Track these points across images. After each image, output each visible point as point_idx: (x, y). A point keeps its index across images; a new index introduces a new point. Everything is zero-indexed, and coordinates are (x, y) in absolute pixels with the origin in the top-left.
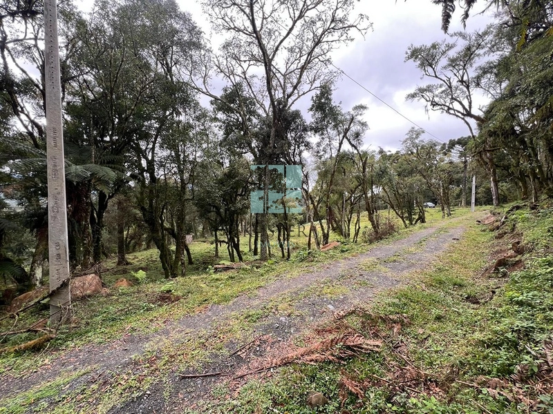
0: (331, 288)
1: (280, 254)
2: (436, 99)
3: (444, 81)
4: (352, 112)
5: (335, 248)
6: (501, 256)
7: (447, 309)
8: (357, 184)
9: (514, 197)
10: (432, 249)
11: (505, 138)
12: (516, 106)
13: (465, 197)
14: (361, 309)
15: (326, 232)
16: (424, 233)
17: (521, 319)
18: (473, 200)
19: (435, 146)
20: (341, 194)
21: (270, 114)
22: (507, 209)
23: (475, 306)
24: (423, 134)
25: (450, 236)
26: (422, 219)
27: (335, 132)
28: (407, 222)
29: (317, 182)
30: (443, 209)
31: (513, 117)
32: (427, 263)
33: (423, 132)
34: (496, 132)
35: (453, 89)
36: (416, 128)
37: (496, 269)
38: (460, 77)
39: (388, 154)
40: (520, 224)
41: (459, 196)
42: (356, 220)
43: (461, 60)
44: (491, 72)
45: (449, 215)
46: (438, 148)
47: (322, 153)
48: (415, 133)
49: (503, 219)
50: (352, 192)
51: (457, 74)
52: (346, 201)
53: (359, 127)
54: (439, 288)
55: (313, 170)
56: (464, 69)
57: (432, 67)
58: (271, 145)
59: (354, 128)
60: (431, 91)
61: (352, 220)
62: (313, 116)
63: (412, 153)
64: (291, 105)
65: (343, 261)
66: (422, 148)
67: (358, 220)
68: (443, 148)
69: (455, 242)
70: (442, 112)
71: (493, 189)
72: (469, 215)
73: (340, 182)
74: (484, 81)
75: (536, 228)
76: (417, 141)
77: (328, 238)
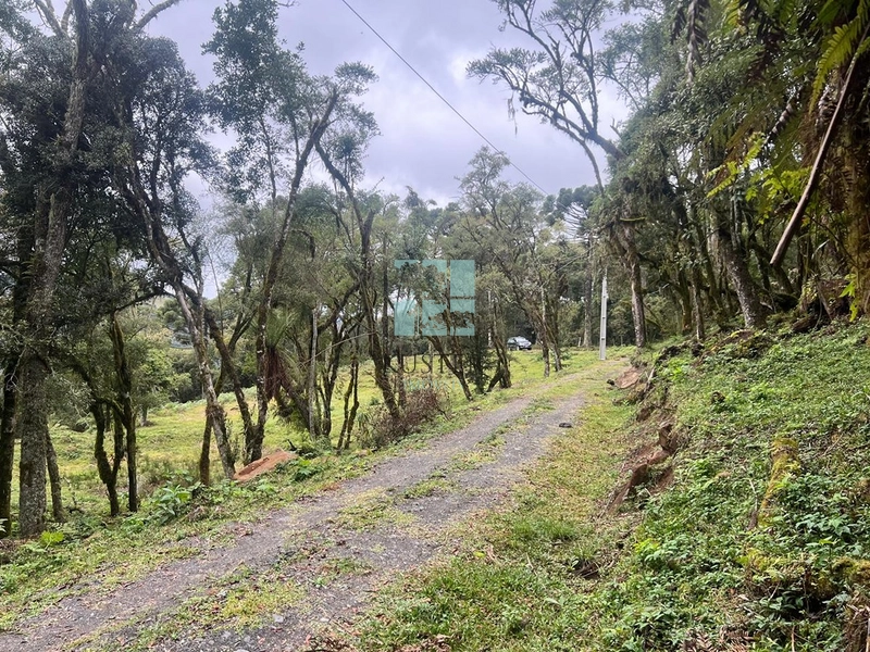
0: (250, 595)
1: (104, 504)
2: (532, 87)
3: (546, 47)
4: (335, 80)
5: (281, 469)
6: (641, 461)
7: (536, 601)
8: (352, 283)
9: (671, 327)
10: (516, 453)
11: (652, 198)
12: (671, 133)
13: (589, 325)
14: (328, 643)
15: (255, 420)
16: (504, 412)
17: (654, 603)
18: (603, 335)
19: (532, 200)
20: (306, 312)
21: (71, 32)
22: (657, 355)
23: (589, 584)
24: (505, 167)
25: (557, 417)
26: (503, 379)
27: (286, 128)
28: (472, 387)
29: (235, 272)
30: (546, 354)
31: (665, 154)
32: (503, 490)
33: (507, 162)
34: (637, 183)
35: (565, 71)
36: (492, 152)
37: (633, 491)
38: (576, 46)
39: (430, 208)
40: (674, 387)
41: (577, 323)
42: (347, 384)
43: (578, 8)
44: (633, 51)
45: (559, 367)
46: (538, 205)
47: (245, 186)
48: (489, 163)
49: (650, 378)
50: (337, 306)
51: (572, 37)
52: (319, 331)
53: (352, 125)
54: (524, 551)
55: (221, 232)
56: (584, 29)
57: (523, 8)
58: (70, 137)
59: (339, 126)
60: (520, 65)
61: (337, 383)
62: (218, 68)
63: (483, 213)
64: (145, 20)
65: (296, 506)
66: (505, 202)
67: (354, 385)
68: (547, 207)
69: (564, 431)
70: (544, 120)
71: (635, 309)
72: (596, 367)
73: (301, 273)
74: (619, 66)
75: (697, 396)
76: (493, 184)
77: (259, 441)
